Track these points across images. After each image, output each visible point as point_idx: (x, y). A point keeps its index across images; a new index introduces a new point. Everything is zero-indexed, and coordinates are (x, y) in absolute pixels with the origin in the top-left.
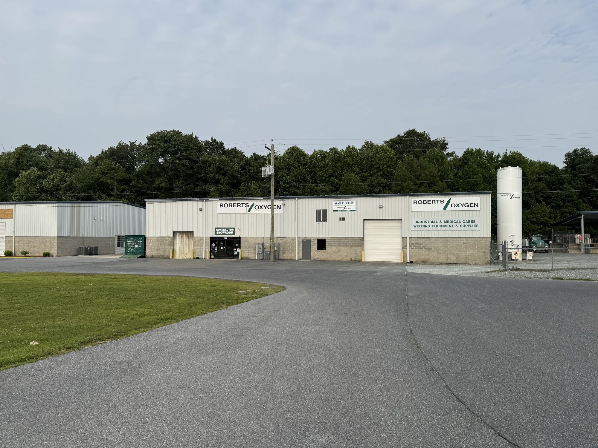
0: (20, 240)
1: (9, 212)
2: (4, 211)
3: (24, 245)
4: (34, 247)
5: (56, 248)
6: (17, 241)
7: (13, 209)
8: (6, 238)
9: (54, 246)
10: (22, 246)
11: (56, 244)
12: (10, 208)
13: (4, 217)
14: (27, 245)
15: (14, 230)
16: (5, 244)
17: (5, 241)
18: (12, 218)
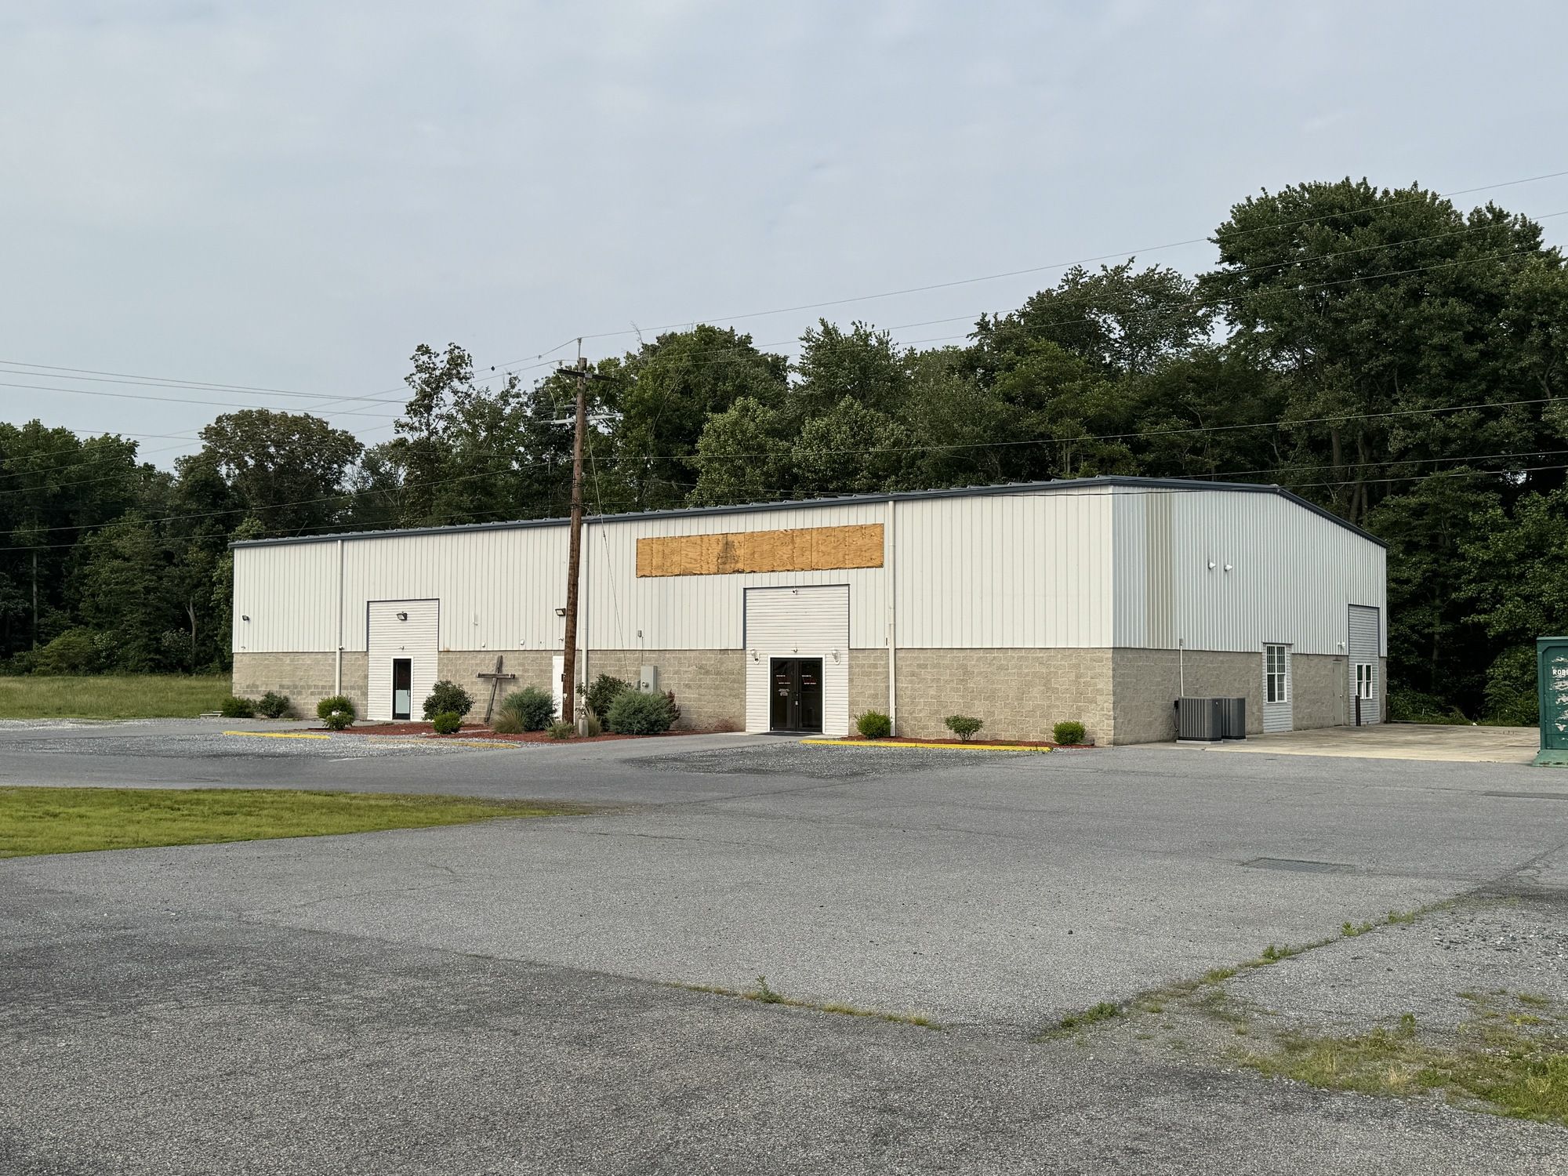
0: (919, 666)
1: (867, 540)
2: (841, 535)
3: (939, 689)
4: (991, 697)
5: (1106, 702)
6: (905, 670)
7: (882, 525)
8: (855, 654)
9: (1099, 692)
10: (932, 692)
11: (1106, 684)
12: (870, 522)
13: (844, 562)
14: (957, 690)
15: (892, 622)
16: (851, 680)
17: (850, 667)
18: (881, 566)
